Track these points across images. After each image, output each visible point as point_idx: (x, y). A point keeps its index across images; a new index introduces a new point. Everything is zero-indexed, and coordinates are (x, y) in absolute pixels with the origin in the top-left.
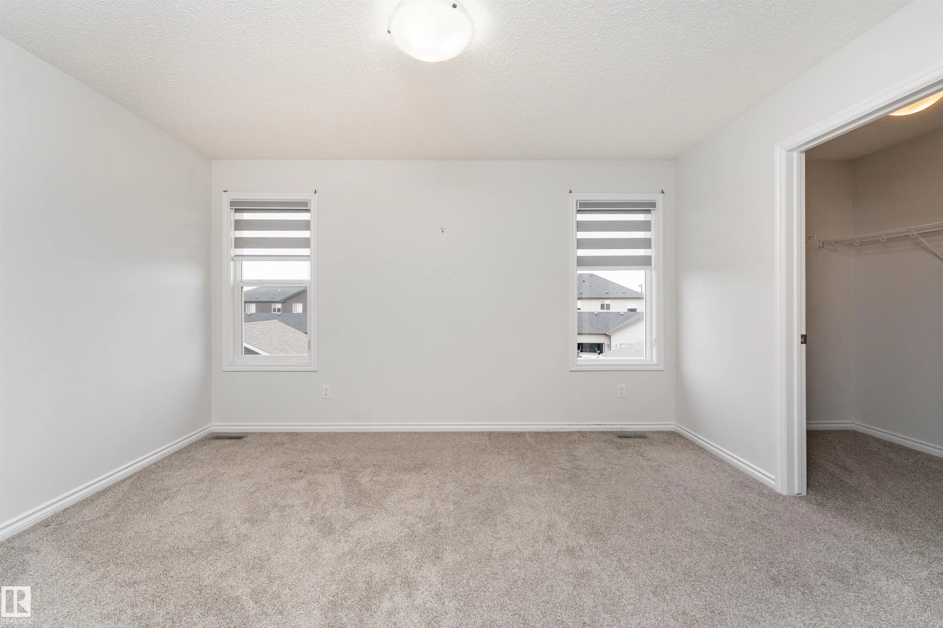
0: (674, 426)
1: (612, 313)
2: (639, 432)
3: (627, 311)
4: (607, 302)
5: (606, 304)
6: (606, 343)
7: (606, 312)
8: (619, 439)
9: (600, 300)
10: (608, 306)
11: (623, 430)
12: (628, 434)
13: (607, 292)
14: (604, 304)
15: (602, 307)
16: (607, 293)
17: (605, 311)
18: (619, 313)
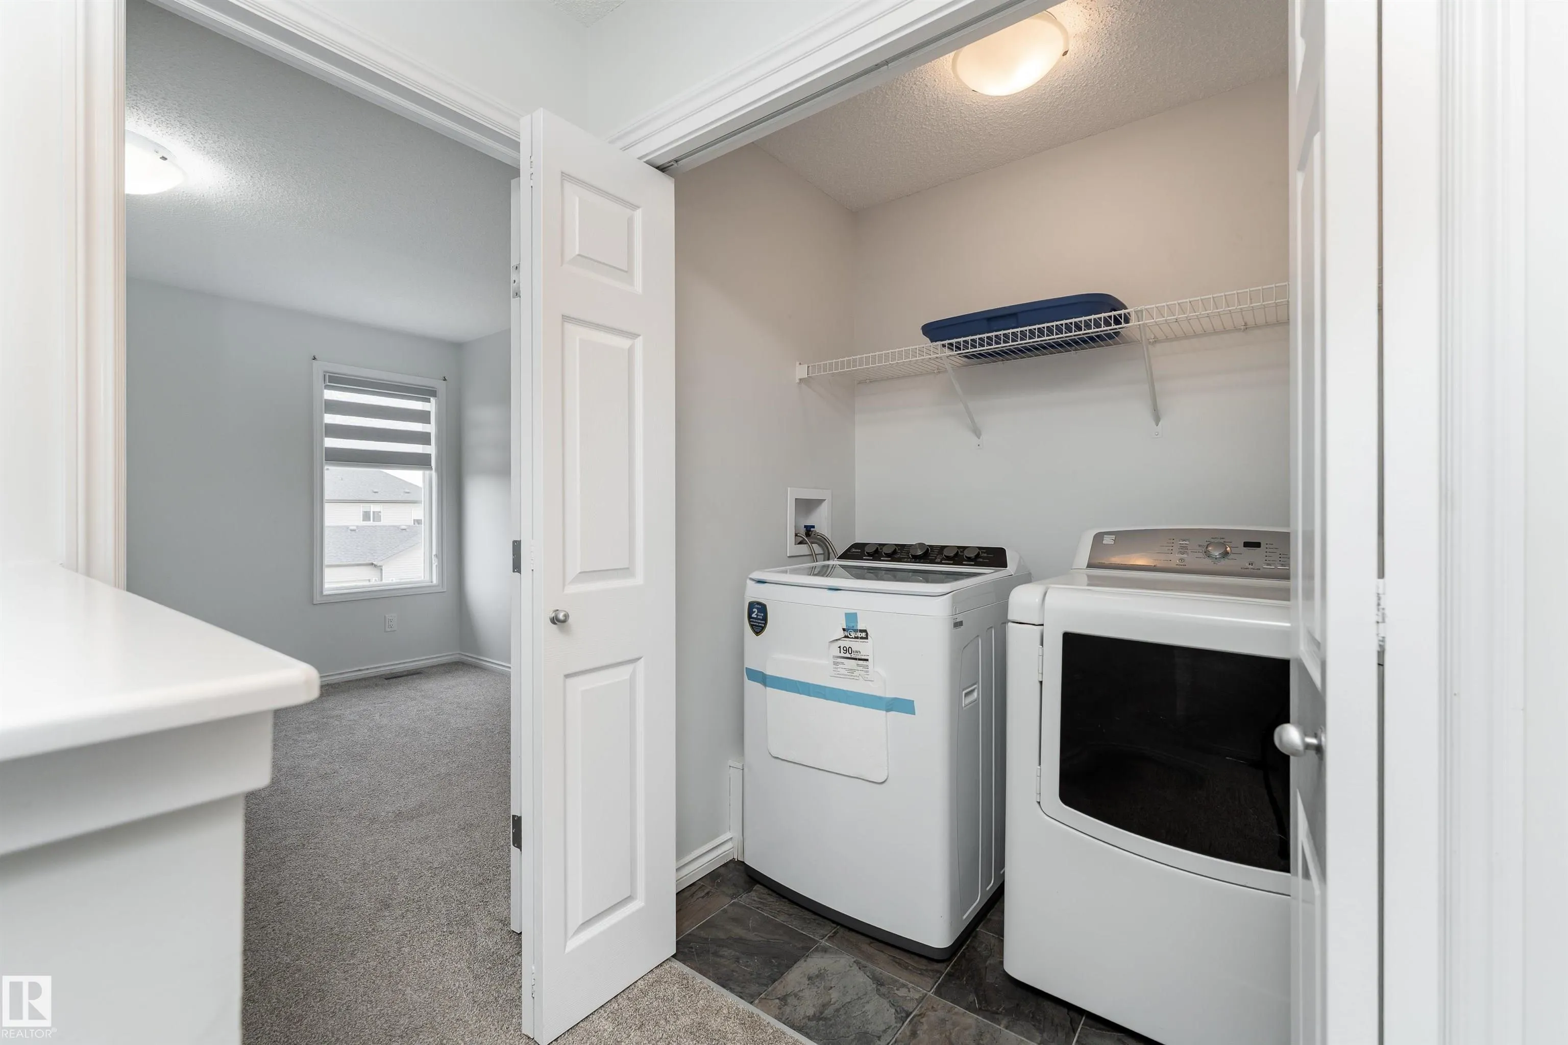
0: (458, 656)
1: (384, 526)
2: (413, 670)
3: (413, 524)
4: (374, 508)
5: (374, 512)
6: (374, 579)
7: (372, 526)
8: (386, 680)
9: (362, 505)
10: (377, 516)
11: (392, 672)
12: (399, 674)
13: (375, 490)
14: (370, 512)
15: (366, 516)
16: (375, 492)
17: (371, 523)
18: (398, 527)
